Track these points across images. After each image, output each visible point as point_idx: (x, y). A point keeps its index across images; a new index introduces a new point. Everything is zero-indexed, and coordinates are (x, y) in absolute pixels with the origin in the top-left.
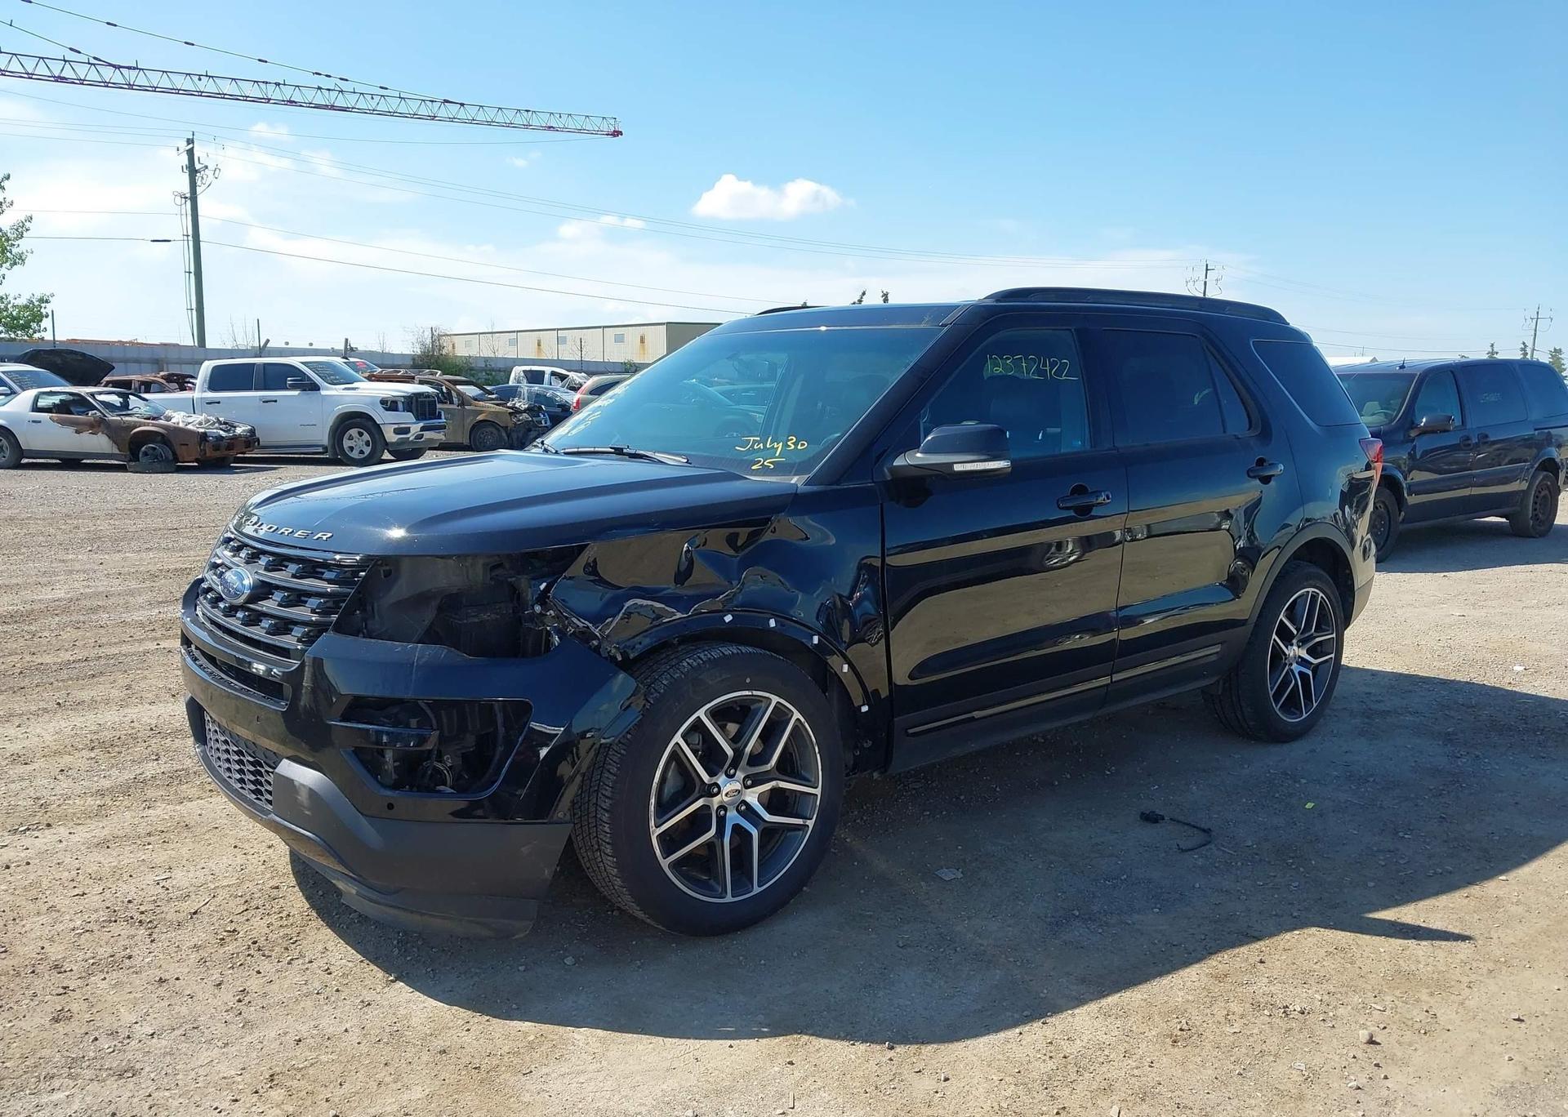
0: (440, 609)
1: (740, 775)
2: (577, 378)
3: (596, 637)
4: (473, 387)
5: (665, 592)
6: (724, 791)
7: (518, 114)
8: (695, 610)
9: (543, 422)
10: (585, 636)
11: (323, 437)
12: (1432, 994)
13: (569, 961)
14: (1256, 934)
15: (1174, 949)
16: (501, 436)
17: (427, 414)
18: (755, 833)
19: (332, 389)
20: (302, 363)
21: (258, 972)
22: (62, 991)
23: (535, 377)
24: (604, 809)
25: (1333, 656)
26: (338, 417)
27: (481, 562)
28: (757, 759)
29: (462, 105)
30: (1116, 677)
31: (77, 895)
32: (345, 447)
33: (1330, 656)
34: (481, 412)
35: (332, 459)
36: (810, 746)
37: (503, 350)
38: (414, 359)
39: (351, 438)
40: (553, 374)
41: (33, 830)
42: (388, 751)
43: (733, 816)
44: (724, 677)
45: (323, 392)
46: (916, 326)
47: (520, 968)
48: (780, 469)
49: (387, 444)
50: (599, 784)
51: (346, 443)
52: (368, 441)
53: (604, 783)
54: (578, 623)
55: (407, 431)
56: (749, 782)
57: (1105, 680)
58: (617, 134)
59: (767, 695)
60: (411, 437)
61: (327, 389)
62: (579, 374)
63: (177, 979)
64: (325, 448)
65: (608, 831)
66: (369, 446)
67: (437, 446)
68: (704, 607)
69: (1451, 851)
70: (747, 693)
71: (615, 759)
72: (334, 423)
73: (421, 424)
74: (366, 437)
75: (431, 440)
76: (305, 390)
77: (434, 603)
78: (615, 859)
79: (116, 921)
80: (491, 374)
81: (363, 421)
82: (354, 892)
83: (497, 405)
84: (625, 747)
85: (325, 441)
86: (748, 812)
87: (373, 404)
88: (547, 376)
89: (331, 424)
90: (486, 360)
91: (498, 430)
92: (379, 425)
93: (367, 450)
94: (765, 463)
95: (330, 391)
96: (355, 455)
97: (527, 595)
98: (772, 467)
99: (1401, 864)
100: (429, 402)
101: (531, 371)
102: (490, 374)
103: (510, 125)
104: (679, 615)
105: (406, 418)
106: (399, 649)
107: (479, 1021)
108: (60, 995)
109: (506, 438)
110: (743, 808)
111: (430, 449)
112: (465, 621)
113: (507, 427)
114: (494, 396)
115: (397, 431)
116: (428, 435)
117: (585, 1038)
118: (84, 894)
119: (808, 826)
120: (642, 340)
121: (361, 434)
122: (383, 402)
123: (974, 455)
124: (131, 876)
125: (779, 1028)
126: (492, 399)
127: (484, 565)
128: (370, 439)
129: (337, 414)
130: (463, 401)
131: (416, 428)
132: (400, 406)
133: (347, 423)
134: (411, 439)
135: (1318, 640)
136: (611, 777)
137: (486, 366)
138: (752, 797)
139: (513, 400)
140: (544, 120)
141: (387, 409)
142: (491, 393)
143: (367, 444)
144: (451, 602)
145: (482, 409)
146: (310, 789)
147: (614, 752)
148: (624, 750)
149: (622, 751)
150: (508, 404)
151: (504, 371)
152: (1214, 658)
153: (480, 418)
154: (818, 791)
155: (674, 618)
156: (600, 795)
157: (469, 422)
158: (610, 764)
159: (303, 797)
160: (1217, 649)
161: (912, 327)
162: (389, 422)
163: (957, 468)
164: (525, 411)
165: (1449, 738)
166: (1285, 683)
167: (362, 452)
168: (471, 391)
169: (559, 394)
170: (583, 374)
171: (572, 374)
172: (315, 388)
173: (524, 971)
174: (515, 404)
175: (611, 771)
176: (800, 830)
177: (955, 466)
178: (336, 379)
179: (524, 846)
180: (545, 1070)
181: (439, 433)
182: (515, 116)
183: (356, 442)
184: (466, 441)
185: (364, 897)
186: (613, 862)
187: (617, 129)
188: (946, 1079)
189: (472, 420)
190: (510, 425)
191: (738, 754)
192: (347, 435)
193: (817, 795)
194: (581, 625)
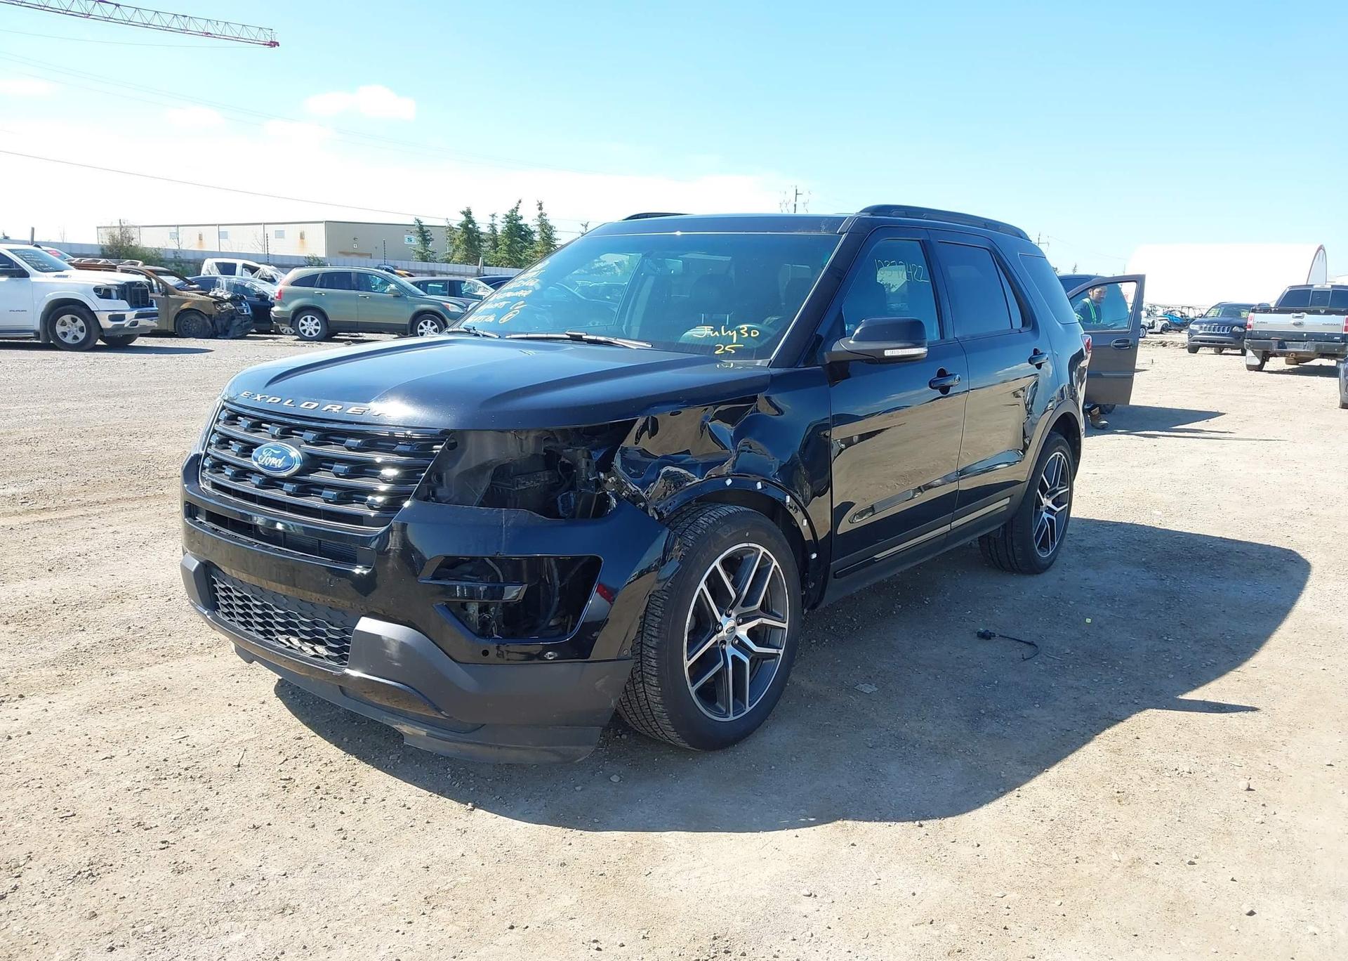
0: (493, 478)
1: (734, 615)
2: (268, 270)
3: (643, 500)
4: (174, 278)
5: (687, 460)
6: (725, 629)
7: (175, 18)
8: (708, 476)
9: (245, 311)
10: (635, 498)
11: (35, 323)
12: (1263, 752)
13: (615, 779)
14: (1118, 718)
15: (1070, 733)
16: (205, 324)
17: (140, 302)
18: (747, 661)
19: (43, 276)
20: (9, 250)
21: (342, 813)
22: (164, 846)
23: (228, 269)
24: (651, 647)
25: (1066, 505)
26: (50, 302)
27: (532, 435)
28: (749, 600)
29: (118, 5)
30: (955, 524)
31: (106, 758)
32: (58, 332)
33: (1064, 506)
34: (185, 301)
35: (44, 344)
36: (781, 588)
37: (188, 243)
38: (102, 249)
39: (64, 324)
40: (245, 266)
41: (8, 702)
42: (472, 604)
43: (730, 651)
44: (733, 531)
45: (32, 279)
46: (816, 234)
47: (577, 788)
48: (740, 353)
49: (102, 329)
50: (644, 626)
51: (59, 329)
52: (83, 327)
53: (649, 625)
54: (632, 488)
55: (122, 318)
56: (741, 621)
57: (947, 528)
58: (274, 44)
59: (757, 546)
60: (126, 323)
61: (37, 276)
62: (269, 267)
63: (269, 824)
64: (37, 335)
65: (655, 665)
66: (83, 332)
67: (149, 332)
68: (712, 473)
69: (1205, 648)
70: (745, 545)
71: (658, 603)
72: (46, 309)
73: (135, 312)
74: (80, 323)
75: (145, 327)
76: (12, 277)
77: (490, 473)
78: (660, 689)
79: (165, 779)
80: (181, 266)
81: (76, 308)
82: (424, 734)
83: (202, 294)
84: (666, 593)
85: (37, 326)
86: (741, 645)
87: (85, 292)
88: (238, 269)
89: (42, 310)
90: (175, 252)
91: (203, 318)
92: (93, 312)
93: (82, 336)
94: (726, 349)
95: (37, 277)
96: (69, 340)
97: (581, 464)
98: (733, 352)
99: (1179, 660)
100: (142, 290)
101: (224, 264)
102: (185, 266)
103: (167, 28)
104: (697, 480)
105: (122, 306)
106: (486, 513)
107: (574, 835)
108: (164, 849)
109: (210, 325)
110: (737, 642)
111: (142, 335)
112: (516, 488)
113: (212, 315)
114: (195, 286)
115: (112, 318)
116: (142, 322)
117: (674, 840)
118: (112, 757)
119: (779, 654)
120: (302, 237)
121: (74, 321)
122: (97, 290)
123: (901, 342)
124: (147, 737)
125: (824, 817)
126: (194, 289)
127: (536, 437)
128: (84, 325)
129: (48, 301)
130: (167, 290)
131: (131, 315)
132: (114, 294)
133: (60, 308)
134: (126, 326)
135: (1060, 492)
136: (656, 619)
137: (175, 257)
138: (742, 632)
139: (214, 290)
140: (202, 26)
141: (100, 297)
142: (190, 283)
143: (82, 330)
144: (502, 472)
145: (187, 298)
146: (402, 642)
147: (655, 598)
148: (667, 596)
149: (665, 597)
150: (210, 294)
151: (194, 263)
152: (1005, 508)
153: (185, 306)
154: (786, 626)
155: (694, 482)
156: (645, 634)
157: (174, 310)
158: (653, 608)
159: (393, 650)
160: (1007, 501)
161: (812, 233)
162: (104, 310)
163: (888, 353)
164: (228, 301)
165: (1147, 566)
166: (1042, 527)
167: (76, 338)
168: (172, 281)
169: (256, 285)
170: (272, 267)
171: (262, 267)
172: (24, 274)
173: (581, 790)
174: (216, 294)
175: (656, 614)
176: (773, 658)
177: (886, 351)
178: (45, 267)
179: (598, 680)
180: (661, 870)
181: (152, 320)
182: (172, 20)
183: (69, 327)
184: (171, 328)
185: (434, 737)
186: (657, 692)
187: (273, 40)
188: (978, 845)
189: (176, 309)
190: (214, 313)
191: (738, 596)
192: (60, 321)
193: (785, 629)
194: (633, 489)
